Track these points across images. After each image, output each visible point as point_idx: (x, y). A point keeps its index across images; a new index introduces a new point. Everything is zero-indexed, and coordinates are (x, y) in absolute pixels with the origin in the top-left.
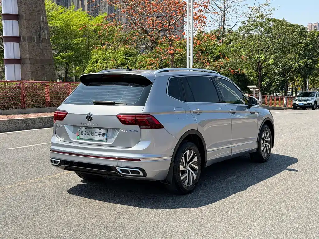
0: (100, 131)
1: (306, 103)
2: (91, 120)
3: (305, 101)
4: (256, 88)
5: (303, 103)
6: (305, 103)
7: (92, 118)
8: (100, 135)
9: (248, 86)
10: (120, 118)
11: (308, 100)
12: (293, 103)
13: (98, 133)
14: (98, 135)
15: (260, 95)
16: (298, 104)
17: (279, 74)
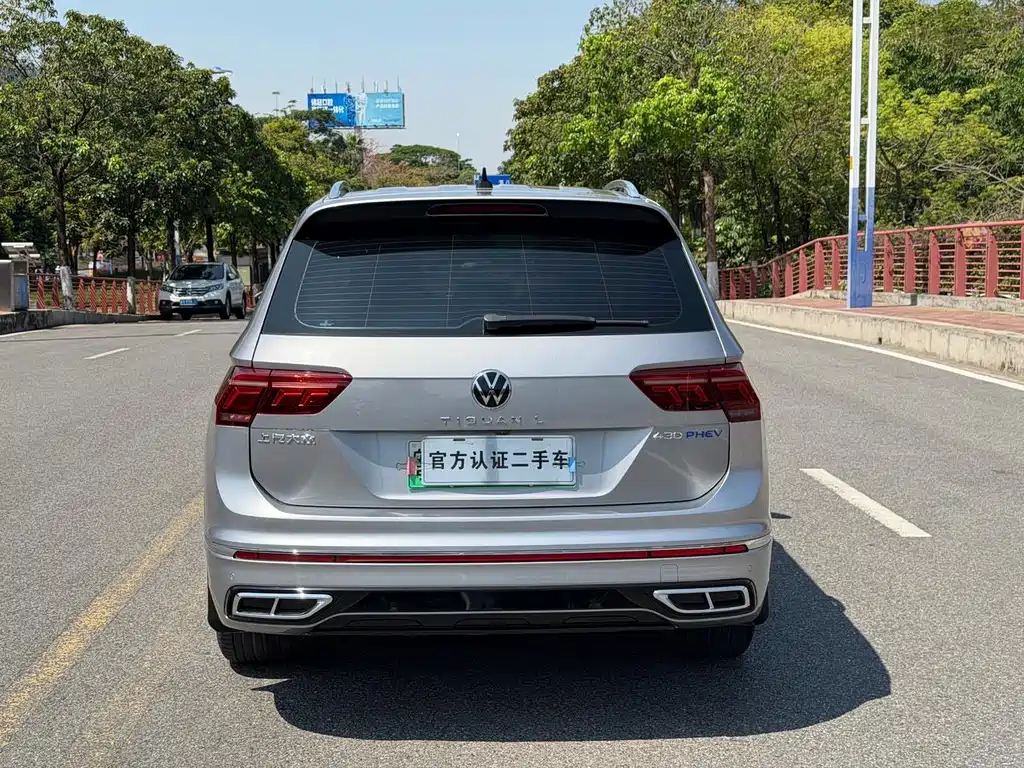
0: (539, 446)
1: (203, 300)
2: (502, 402)
3: (199, 292)
4: (33, 250)
5: (193, 300)
6: (202, 298)
7: (507, 391)
8: (540, 462)
9: (3, 244)
10: (647, 382)
11: (208, 290)
12: (162, 301)
13: (530, 456)
14: (530, 463)
15: (67, 277)
16: (177, 304)
17: (111, 203)
